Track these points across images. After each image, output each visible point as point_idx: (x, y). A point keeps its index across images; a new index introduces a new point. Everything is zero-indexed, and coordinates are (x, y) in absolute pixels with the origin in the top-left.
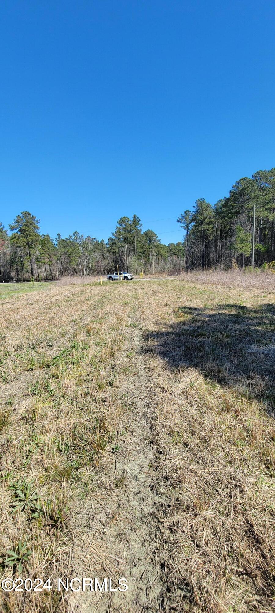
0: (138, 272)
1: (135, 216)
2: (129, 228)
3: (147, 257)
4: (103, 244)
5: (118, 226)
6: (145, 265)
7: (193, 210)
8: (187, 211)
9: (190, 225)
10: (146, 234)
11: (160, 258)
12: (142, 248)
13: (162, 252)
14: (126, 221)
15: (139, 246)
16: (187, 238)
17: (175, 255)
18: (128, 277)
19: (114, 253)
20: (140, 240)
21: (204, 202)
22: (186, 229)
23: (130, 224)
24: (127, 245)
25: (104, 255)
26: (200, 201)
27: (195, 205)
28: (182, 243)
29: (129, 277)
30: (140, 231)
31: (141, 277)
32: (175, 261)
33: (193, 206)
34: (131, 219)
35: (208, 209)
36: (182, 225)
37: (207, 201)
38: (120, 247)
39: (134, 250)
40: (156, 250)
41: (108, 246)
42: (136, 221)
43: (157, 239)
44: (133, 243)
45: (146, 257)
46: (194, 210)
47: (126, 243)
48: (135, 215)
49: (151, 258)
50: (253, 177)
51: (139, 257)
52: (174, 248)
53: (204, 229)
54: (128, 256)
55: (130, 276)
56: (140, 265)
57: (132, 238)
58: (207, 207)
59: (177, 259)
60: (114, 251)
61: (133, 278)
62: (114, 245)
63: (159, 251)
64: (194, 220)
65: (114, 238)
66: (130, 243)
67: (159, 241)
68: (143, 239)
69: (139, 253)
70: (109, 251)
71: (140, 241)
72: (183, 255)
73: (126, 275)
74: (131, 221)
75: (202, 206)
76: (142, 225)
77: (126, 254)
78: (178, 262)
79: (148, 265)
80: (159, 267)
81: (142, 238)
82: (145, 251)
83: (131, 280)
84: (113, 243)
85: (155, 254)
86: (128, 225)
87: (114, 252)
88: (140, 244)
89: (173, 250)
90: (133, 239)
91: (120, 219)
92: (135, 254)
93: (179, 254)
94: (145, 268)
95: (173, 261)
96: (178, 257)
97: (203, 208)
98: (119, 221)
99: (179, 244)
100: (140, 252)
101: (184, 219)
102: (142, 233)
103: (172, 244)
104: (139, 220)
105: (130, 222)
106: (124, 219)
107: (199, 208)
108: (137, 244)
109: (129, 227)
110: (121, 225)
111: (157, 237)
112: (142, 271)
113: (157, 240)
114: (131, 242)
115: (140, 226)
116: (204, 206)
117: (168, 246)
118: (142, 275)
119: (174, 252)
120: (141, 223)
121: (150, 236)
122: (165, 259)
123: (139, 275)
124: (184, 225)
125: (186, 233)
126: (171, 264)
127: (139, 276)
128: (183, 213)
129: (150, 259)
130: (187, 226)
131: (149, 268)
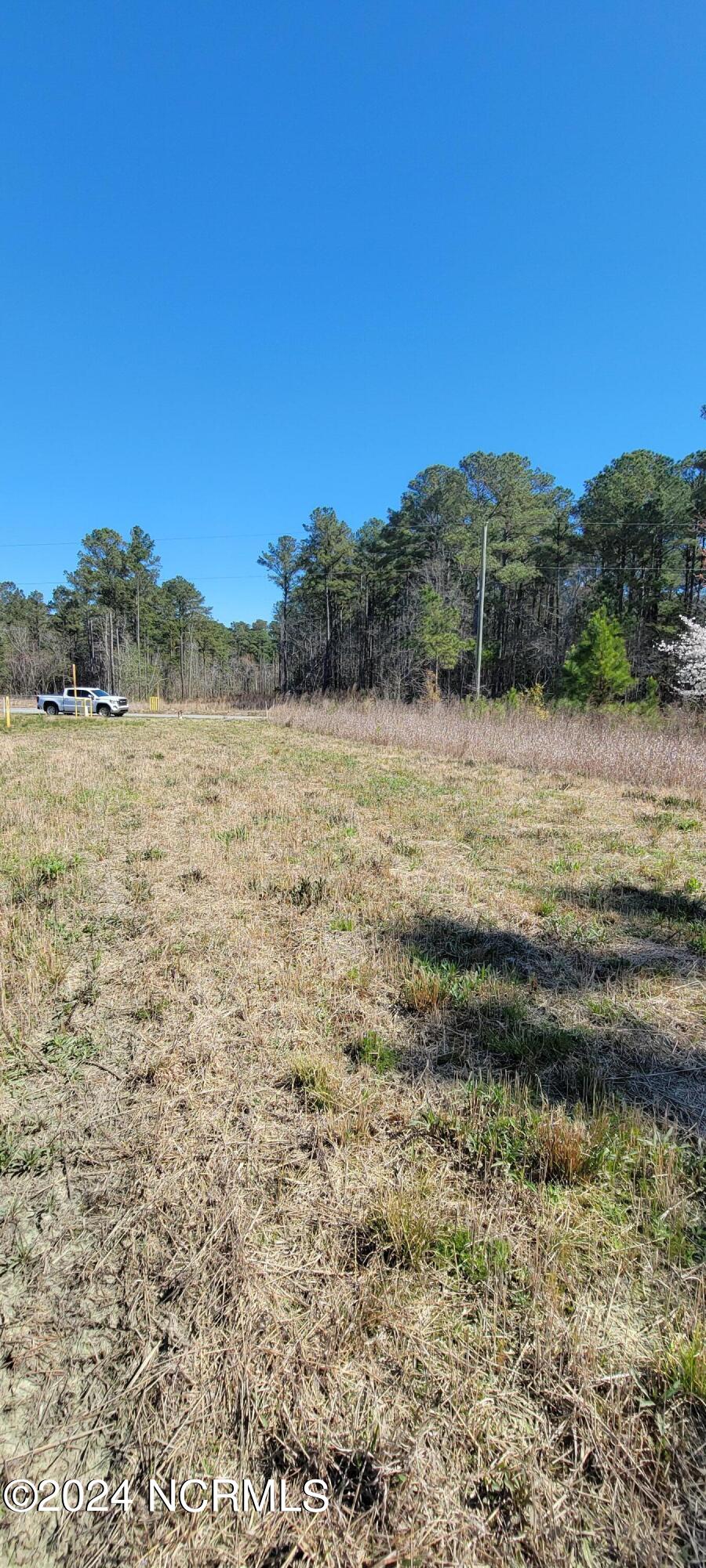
0: (143, 694)
1: (137, 531)
2: (119, 563)
3: (173, 654)
4: (37, 603)
5: (85, 552)
6: (166, 672)
7: (301, 536)
8: (285, 537)
9: (293, 576)
10: (170, 587)
11: (209, 659)
12: (157, 625)
13: (215, 643)
14: (111, 542)
15: (150, 620)
16: (284, 611)
17: (248, 655)
18: (111, 705)
19: (72, 632)
20: (152, 603)
21: (332, 517)
22: (281, 585)
23: (122, 553)
24: (110, 610)
25: (41, 635)
26: (323, 513)
27: (309, 523)
28: (268, 624)
29: (115, 707)
30: (154, 576)
31: (154, 709)
32: (247, 670)
33: (304, 525)
34: (127, 538)
35: (342, 536)
36: (273, 573)
37: (339, 518)
38: (92, 616)
39: (132, 628)
40: (199, 637)
41: (53, 612)
42: (141, 547)
43: (201, 605)
44: (130, 608)
45: (169, 652)
46: (307, 535)
47: (108, 605)
48: (137, 527)
49: (184, 656)
50: (462, 466)
51: (148, 649)
52: (247, 634)
53: (332, 589)
54: (115, 645)
55: (117, 705)
56: (151, 672)
57: (127, 596)
58: (341, 532)
59: (253, 664)
60: (72, 627)
61: (125, 711)
62: (73, 610)
63: (205, 640)
64: (303, 562)
65: (71, 588)
66: (121, 609)
67: (207, 611)
68: (163, 601)
69: (148, 640)
70: (56, 626)
71: (153, 606)
72: (271, 655)
73: (103, 700)
74: (124, 543)
75: (326, 528)
76: (158, 559)
77: (109, 637)
78: (257, 673)
79: (174, 674)
80: (206, 683)
81: (158, 597)
82: (166, 635)
83: (120, 714)
84: (68, 603)
85: (194, 646)
86: (115, 553)
87: (71, 630)
88: (152, 614)
89: (245, 641)
90: (132, 598)
91: (90, 533)
92: (135, 640)
93: (260, 652)
94: (166, 683)
95: (243, 669)
96: (258, 661)
97: (329, 532)
98: (88, 539)
99: (259, 626)
100: (153, 638)
101: (278, 556)
102: (160, 584)
103: (242, 623)
104: (151, 545)
105: (121, 547)
106: (104, 536)
107: (318, 532)
108: (143, 610)
109: (120, 561)
110: (94, 553)
111: (201, 601)
112: (155, 691)
113: (202, 608)
114: (125, 606)
115: (152, 563)
116: (332, 529)
117: (230, 629)
118: (156, 702)
119: (246, 646)
120: (155, 552)
121: (180, 594)
122: (221, 662)
123: (147, 700)
124: (277, 575)
125: (282, 598)
126: (238, 677)
127: (146, 704)
128: (275, 543)
129: (179, 658)
130: (286, 579)
131: (178, 683)
